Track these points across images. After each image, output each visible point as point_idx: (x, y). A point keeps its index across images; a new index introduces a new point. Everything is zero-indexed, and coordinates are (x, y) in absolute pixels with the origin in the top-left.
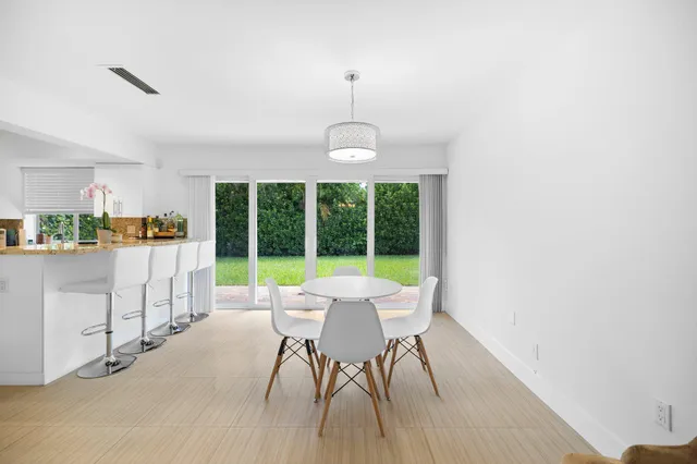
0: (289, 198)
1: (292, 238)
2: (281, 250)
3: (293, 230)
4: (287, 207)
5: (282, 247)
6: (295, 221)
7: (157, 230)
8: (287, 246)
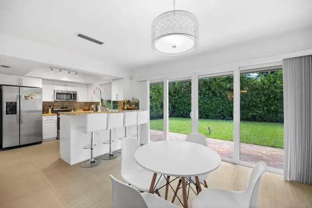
0: (210, 89)
1: (211, 110)
2: (206, 116)
3: (212, 106)
4: (208, 94)
5: (206, 114)
6: (213, 101)
7: (128, 106)
8: (209, 114)
